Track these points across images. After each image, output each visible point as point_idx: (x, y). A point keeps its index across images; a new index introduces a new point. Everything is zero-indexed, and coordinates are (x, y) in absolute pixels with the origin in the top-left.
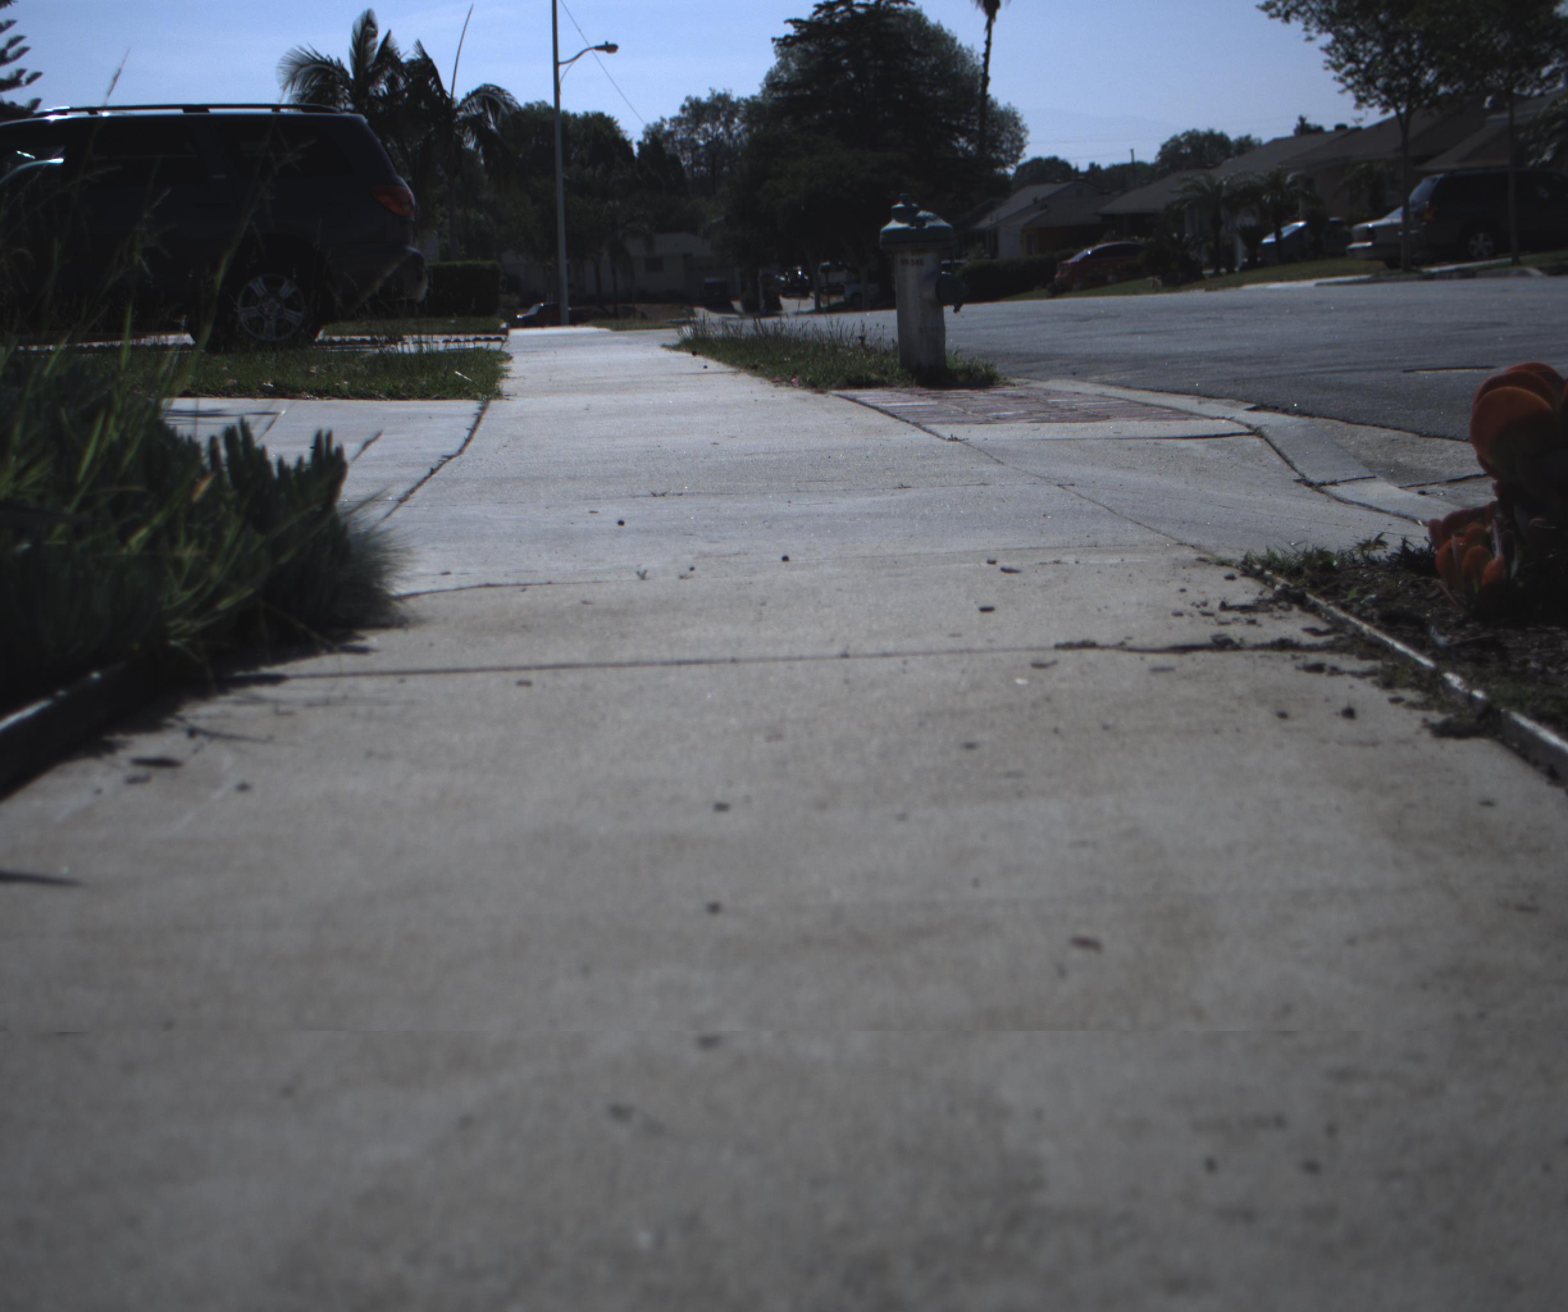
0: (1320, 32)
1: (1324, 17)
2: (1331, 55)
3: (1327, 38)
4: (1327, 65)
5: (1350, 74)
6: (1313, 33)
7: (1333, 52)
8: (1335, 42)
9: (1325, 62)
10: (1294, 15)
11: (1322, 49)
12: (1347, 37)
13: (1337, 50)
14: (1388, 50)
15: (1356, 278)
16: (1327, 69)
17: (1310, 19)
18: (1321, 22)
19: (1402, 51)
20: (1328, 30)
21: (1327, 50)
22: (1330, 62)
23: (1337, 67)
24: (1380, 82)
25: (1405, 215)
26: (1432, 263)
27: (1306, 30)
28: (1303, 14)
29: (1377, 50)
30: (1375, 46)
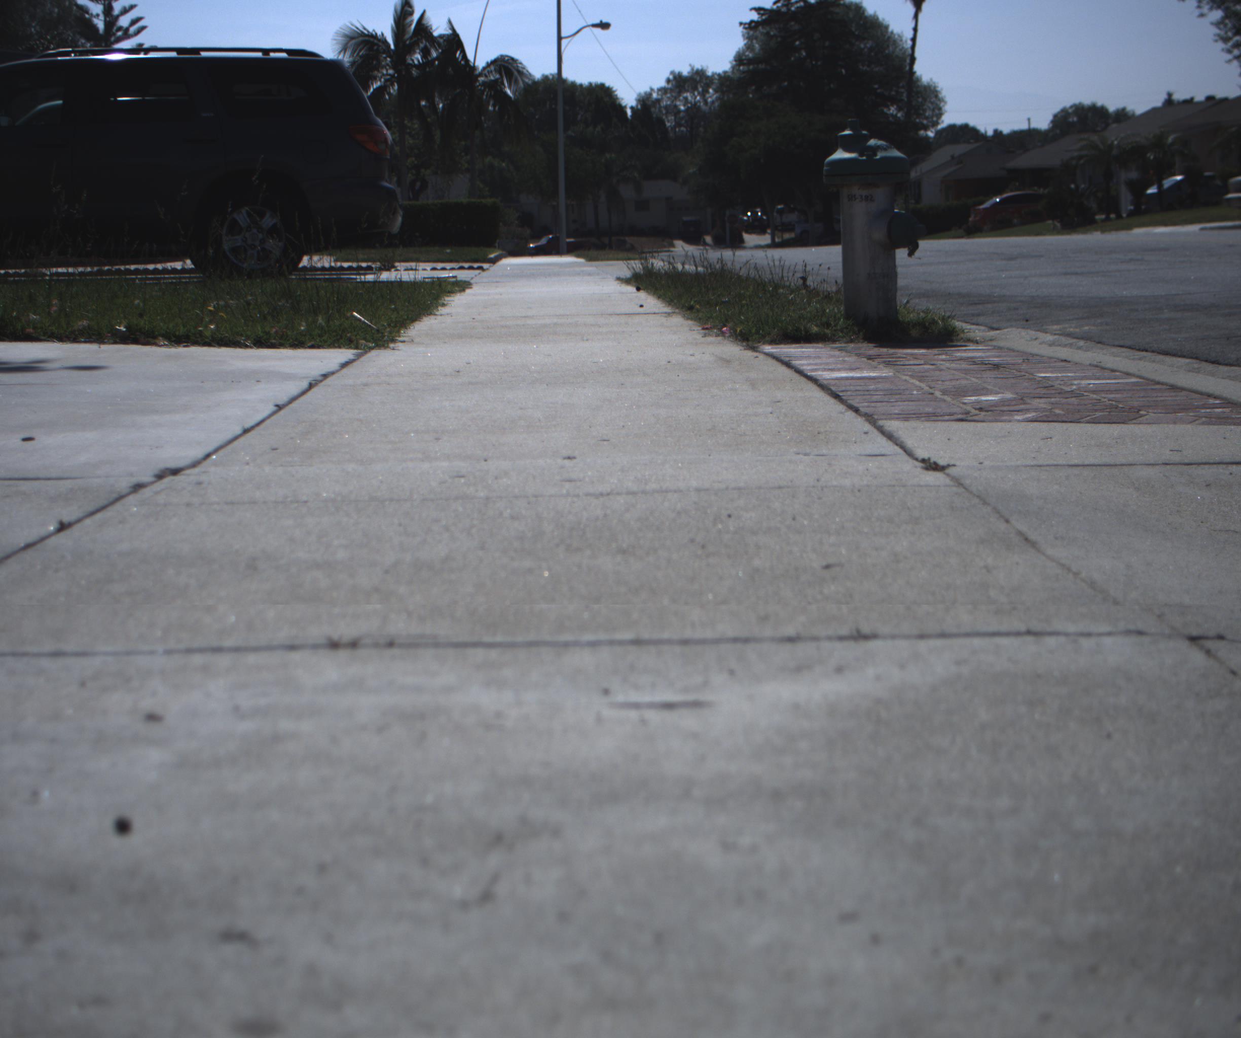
2: (1220, 29)
9: (1215, 35)
11: (1212, 24)
22: (1218, 35)
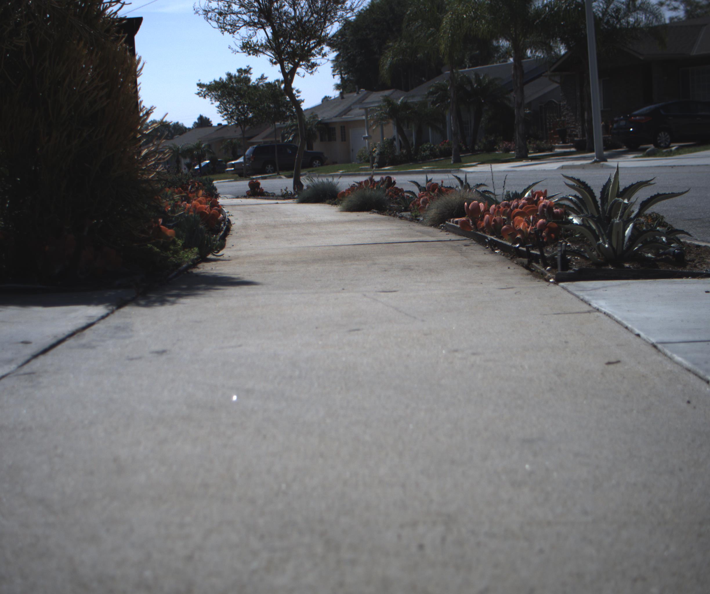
0: (215, 101)
1: (216, 97)
3: (218, 103)
4: (218, 112)
5: (226, 115)
6: (213, 102)
7: (220, 108)
8: (220, 104)
10: (207, 96)
12: (224, 103)
13: (221, 107)
14: (237, 108)
15: (230, 180)
16: (218, 113)
17: (212, 97)
18: (216, 98)
19: (242, 108)
20: (218, 101)
21: (218, 107)
23: (221, 112)
24: (235, 118)
25: (244, 159)
26: (254, 175)
27: (211, 101)
28: (210, 96)
29: (234, 107)
30: (233, 106)
